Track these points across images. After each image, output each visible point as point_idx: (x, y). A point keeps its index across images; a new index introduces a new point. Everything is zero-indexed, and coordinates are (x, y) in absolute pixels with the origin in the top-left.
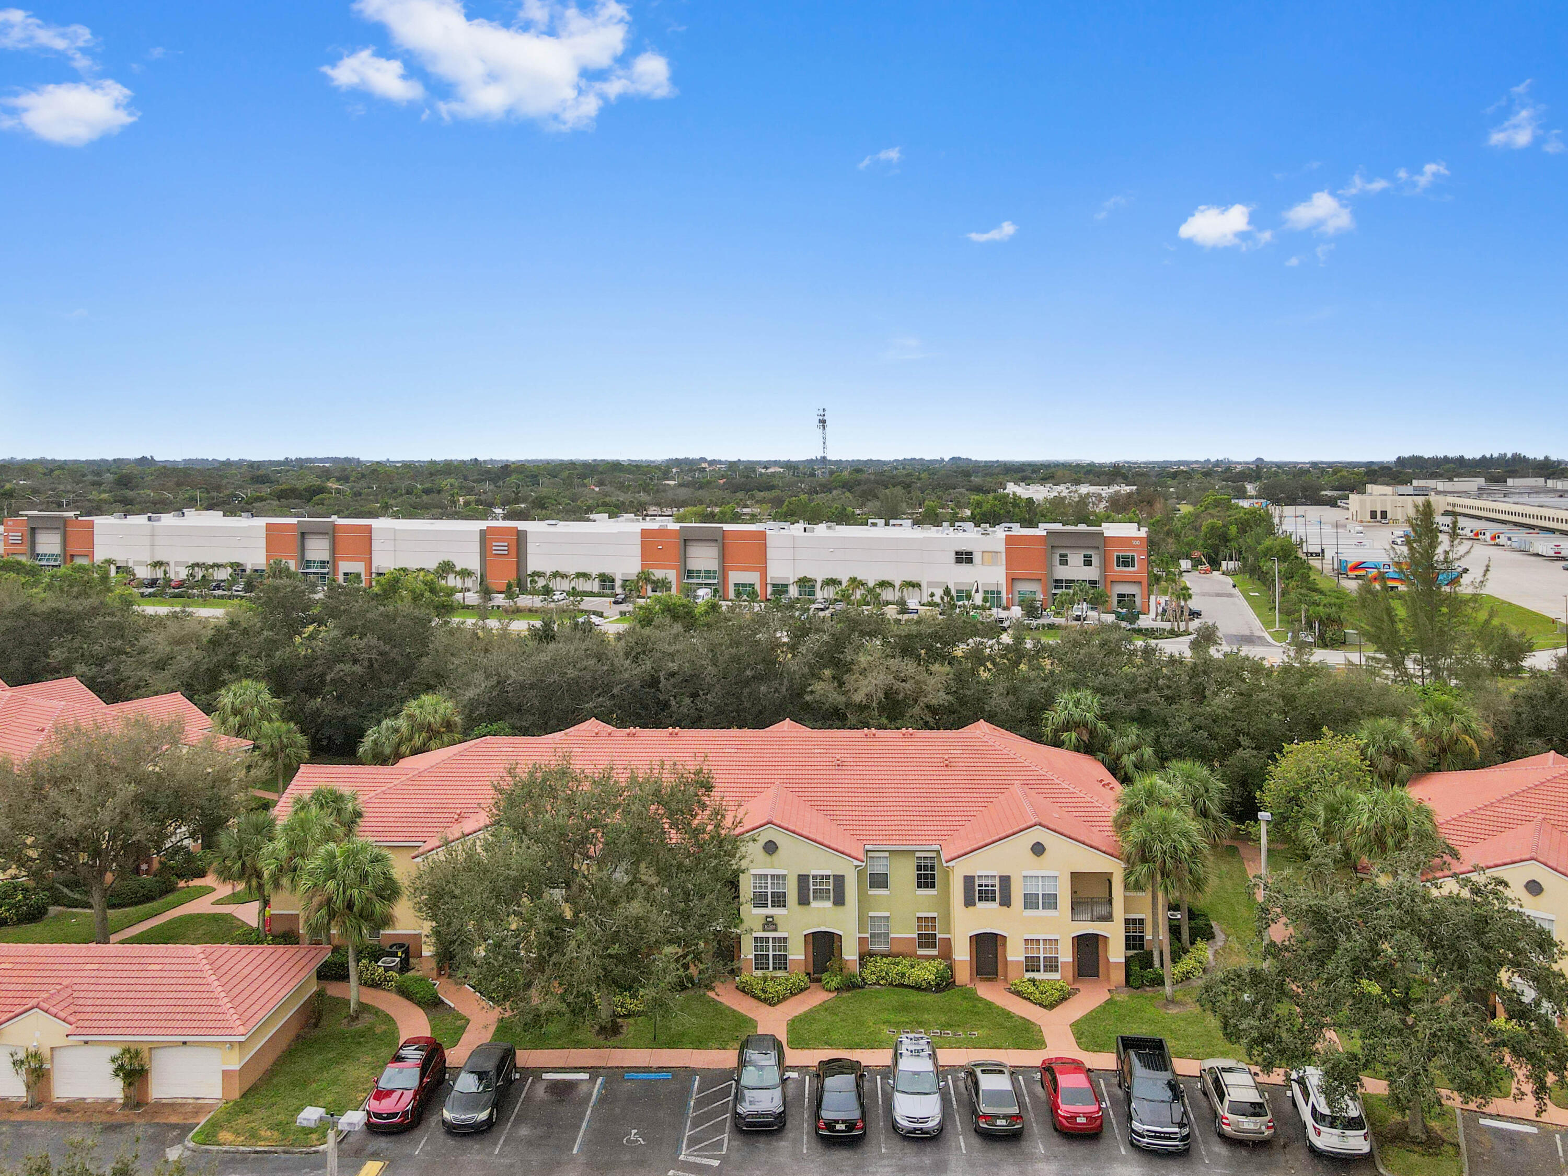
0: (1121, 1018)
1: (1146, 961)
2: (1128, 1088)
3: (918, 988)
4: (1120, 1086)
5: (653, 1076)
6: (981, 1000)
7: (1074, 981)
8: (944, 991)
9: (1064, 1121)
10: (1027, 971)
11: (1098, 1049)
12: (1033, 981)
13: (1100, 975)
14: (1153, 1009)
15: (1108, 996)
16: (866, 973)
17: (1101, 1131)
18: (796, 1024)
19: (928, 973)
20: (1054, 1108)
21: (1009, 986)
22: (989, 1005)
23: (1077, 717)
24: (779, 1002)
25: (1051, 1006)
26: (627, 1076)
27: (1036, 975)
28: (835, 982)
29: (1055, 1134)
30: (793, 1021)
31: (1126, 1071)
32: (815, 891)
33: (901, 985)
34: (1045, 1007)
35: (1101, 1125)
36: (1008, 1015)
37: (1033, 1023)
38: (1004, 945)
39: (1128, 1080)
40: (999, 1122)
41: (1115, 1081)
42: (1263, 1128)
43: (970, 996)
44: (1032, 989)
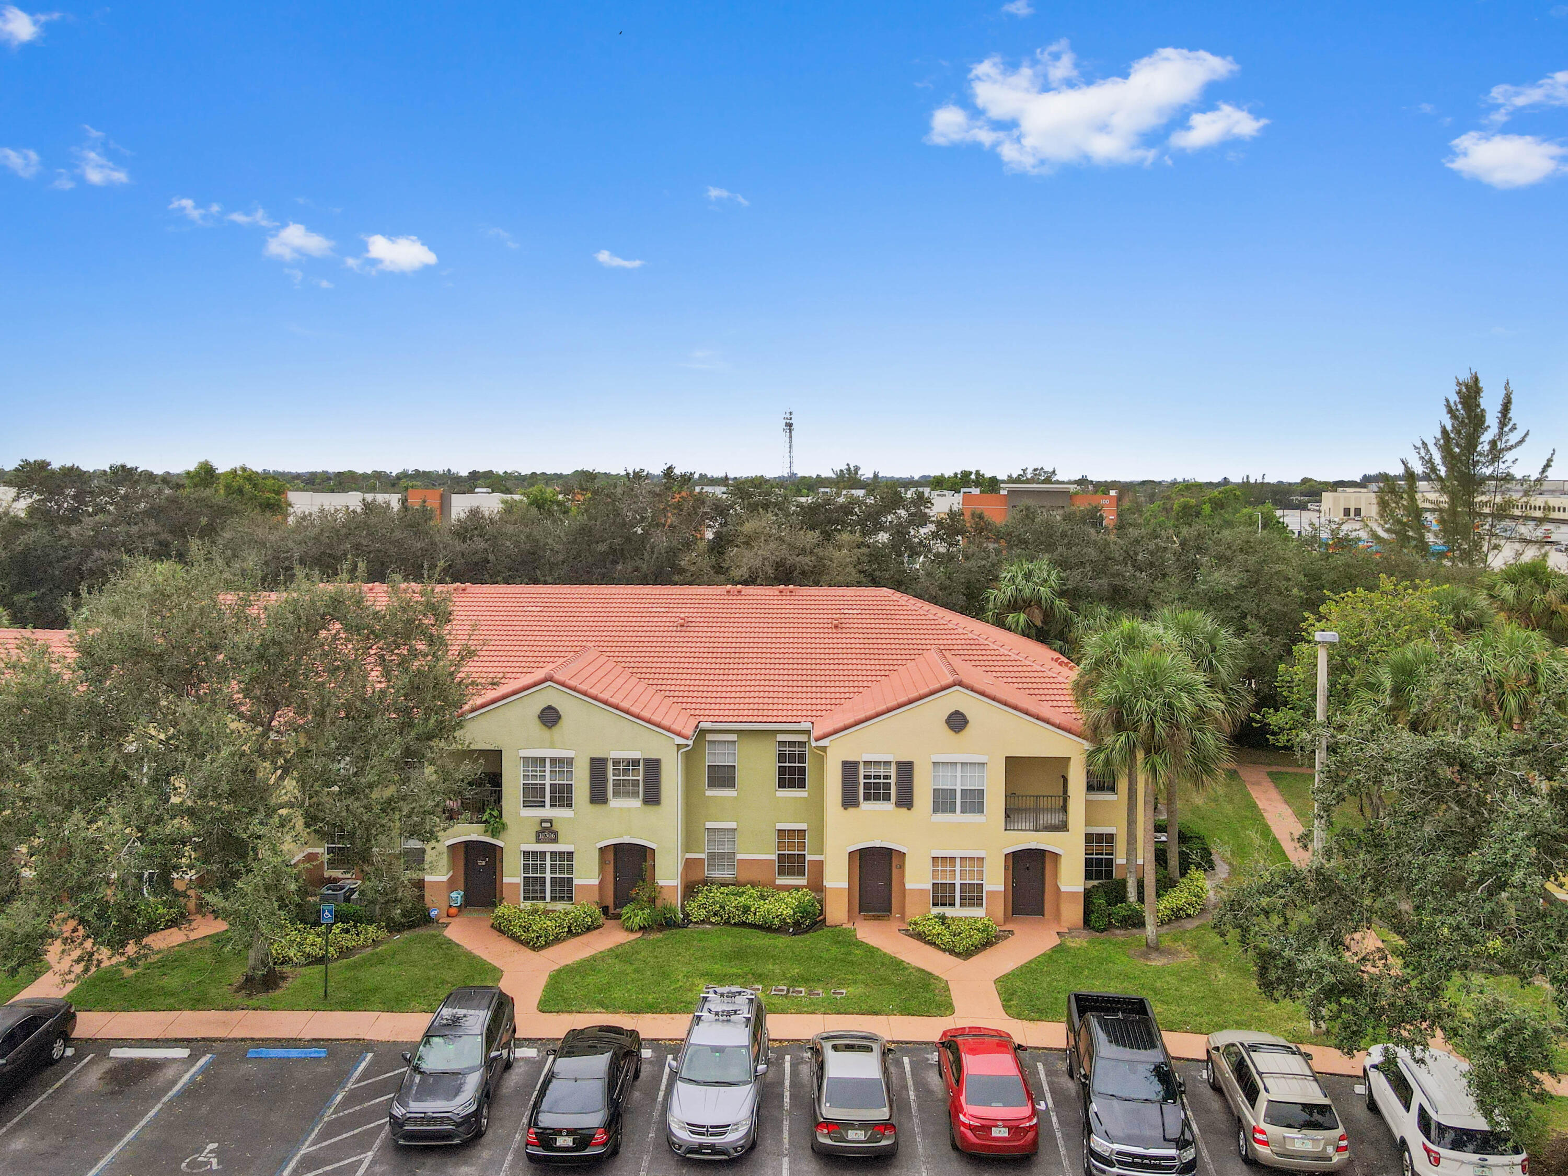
0: (1075, 971)
1: (1117, 893)
2: (1085, 1076)
3: (765, 928)
4: (1071, 1076)
5: (294, 1053)
6: (861, 944)
7: (1006, 920)
8: (806, 932)
9: (969, 1134)
10: (935, 904)
11: (1036, 1016)
12: (943, 919)
13: (1046, 913)
14: (1125, 959)
15: (1057, 941)
16: (692, 907)
17: (1035, 1153)
18: (563, 976)
19: (784, 906)
20: (955, 1109)
21: (905, 927)
22: (871, 952)
23: (1027, 592)
24: (548, 944)
25: (967, 954)
26: (252, 1053)
27: (948, 911)
28: (641, 917)
29: (953, 1155)
30: (559, 971)
31: (1082, 1050)
32: (616, 784)
33: (743, 924)
34: (958, 955)
35: (1035, 1142)
36: (897, 965)
37: (937, 978)
38: (902, 867)
39: (1086, 1063)
40: (852, 1135)
41: (1063, 1066)
42: (1330, 1150)
43: (845, 940)
44: (939, 928)
